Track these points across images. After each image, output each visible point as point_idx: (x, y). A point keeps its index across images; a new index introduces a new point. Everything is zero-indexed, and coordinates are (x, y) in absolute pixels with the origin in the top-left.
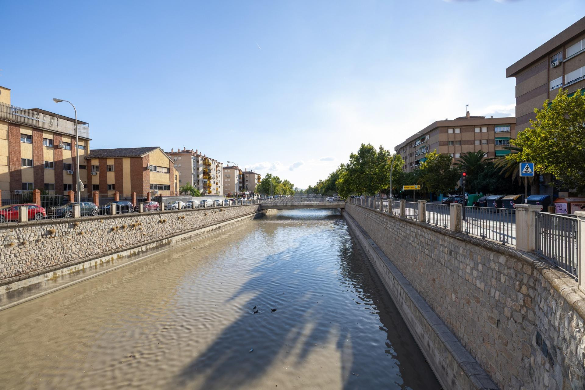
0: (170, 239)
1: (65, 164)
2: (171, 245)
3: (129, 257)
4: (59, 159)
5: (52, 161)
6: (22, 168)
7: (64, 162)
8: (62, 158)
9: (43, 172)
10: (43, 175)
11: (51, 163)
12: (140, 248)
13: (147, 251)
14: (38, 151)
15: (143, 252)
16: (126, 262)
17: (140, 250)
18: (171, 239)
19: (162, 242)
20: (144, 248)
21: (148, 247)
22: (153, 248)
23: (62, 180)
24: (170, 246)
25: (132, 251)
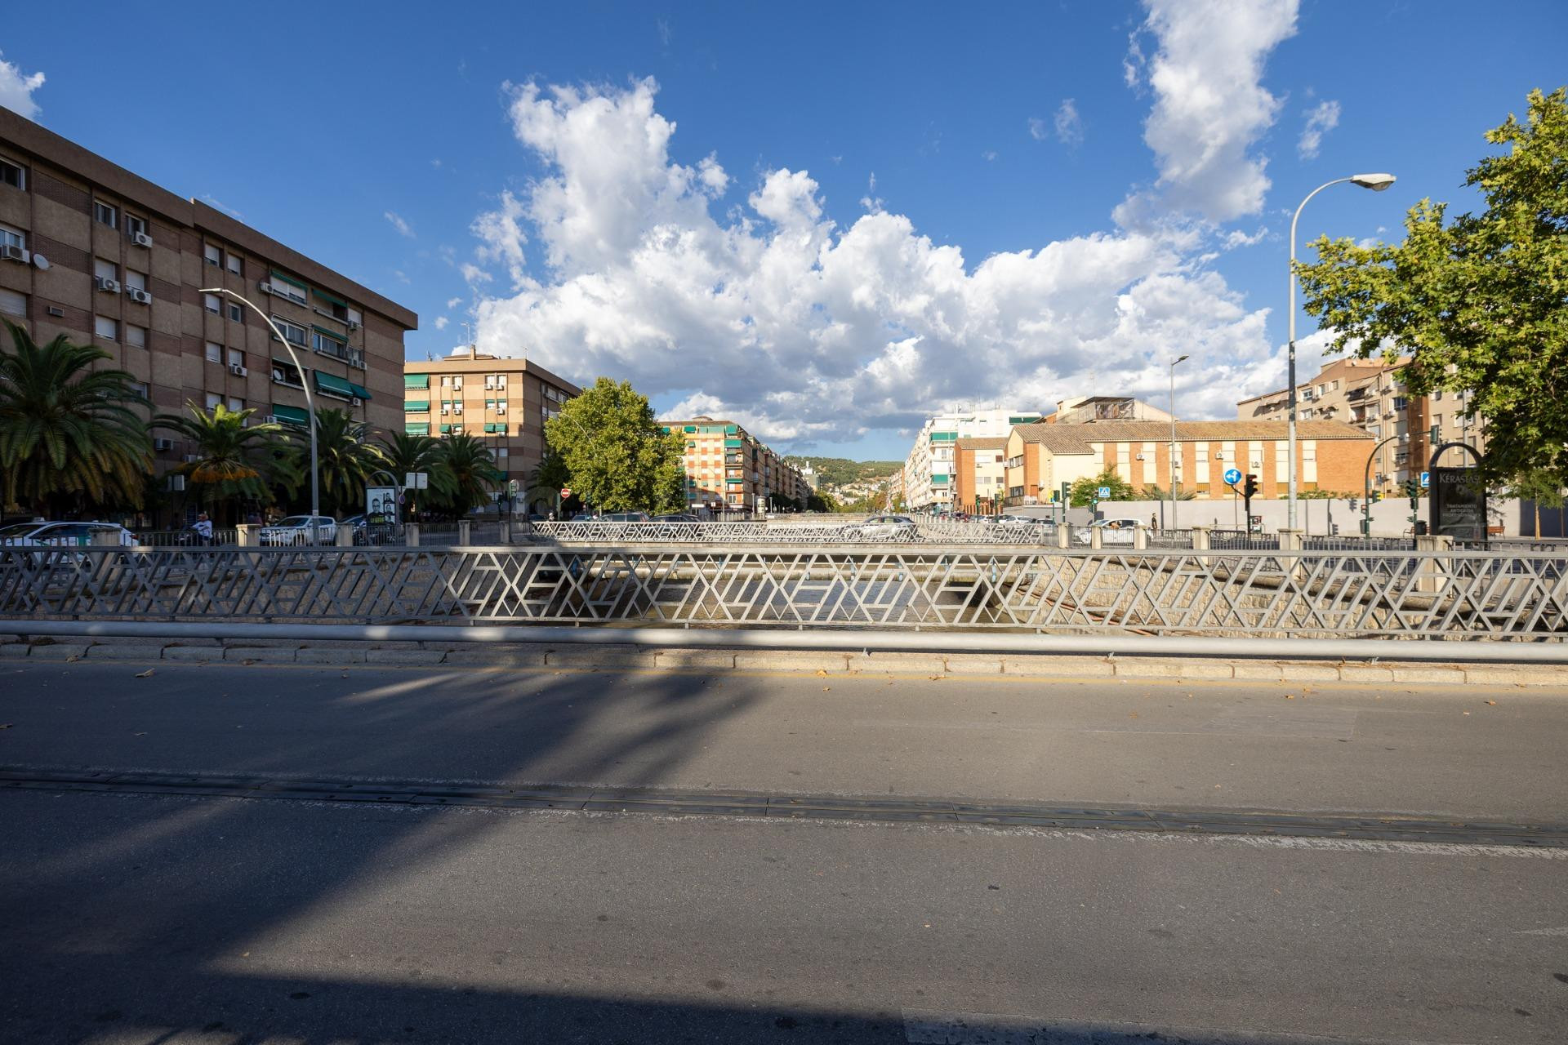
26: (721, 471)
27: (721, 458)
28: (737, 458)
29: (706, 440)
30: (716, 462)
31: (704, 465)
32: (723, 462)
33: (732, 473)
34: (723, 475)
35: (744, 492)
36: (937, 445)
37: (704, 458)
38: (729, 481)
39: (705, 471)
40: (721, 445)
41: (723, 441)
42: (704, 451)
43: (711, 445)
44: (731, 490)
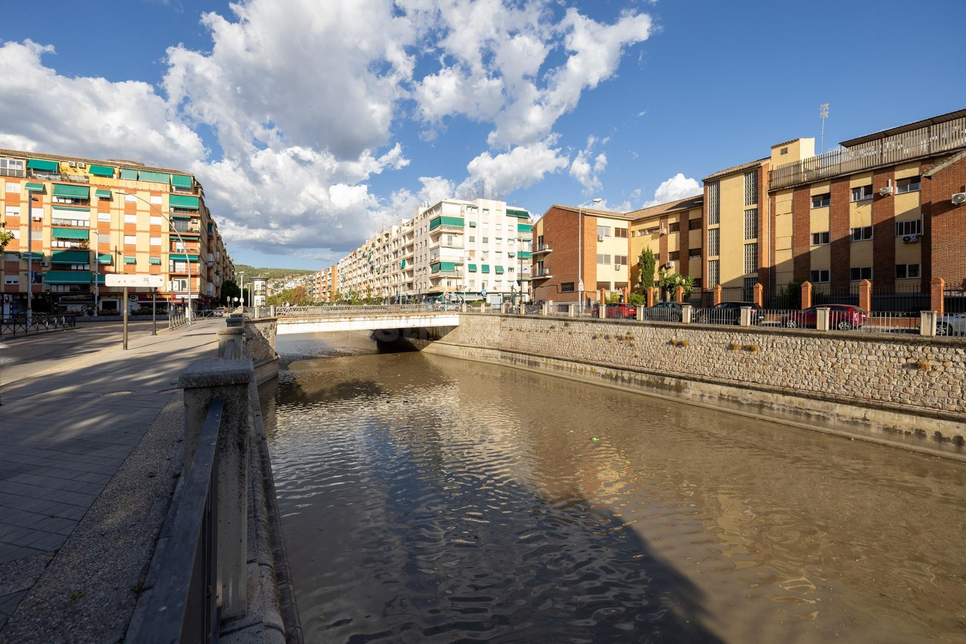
0: (682, 381)
1: (901, 224)
2: (683, 394)
3: (603, 376)
4: (886, 218)
5: (868, 223)
6: (811, 249)
7: (897, 220)
8: (893, 214)
9: (848, 249)
10: (849, 254)
11: (868, 230)
12: (620, 371)
13: (629, 381)
14: (840, 216)
15: (623, 380)
16: (599, 381)
17: (620, 375)
18: (686, 383)
19: (663, 380)
20: (626, 375)
21: (633, 376)
22: (641, 381)
23: (893, 258)
24: (680, 394)
25: (609, 371)
26: (162, 242)
27: (163, 222)
28: (190, 225)
29: (134, 191)
30: (152, 226)
31: (130, 230)
32: (165, 228)
33: (180, 246)
34: (166, 248)
35: (201, 276)
36: (444, 230)
37: (130, 219)
38: (176, 258)
39: (130, 240)
40: (164, 201)
41: (166, 197)
42: (131, 209)
43: (143, 201)
44: (178, 272)
